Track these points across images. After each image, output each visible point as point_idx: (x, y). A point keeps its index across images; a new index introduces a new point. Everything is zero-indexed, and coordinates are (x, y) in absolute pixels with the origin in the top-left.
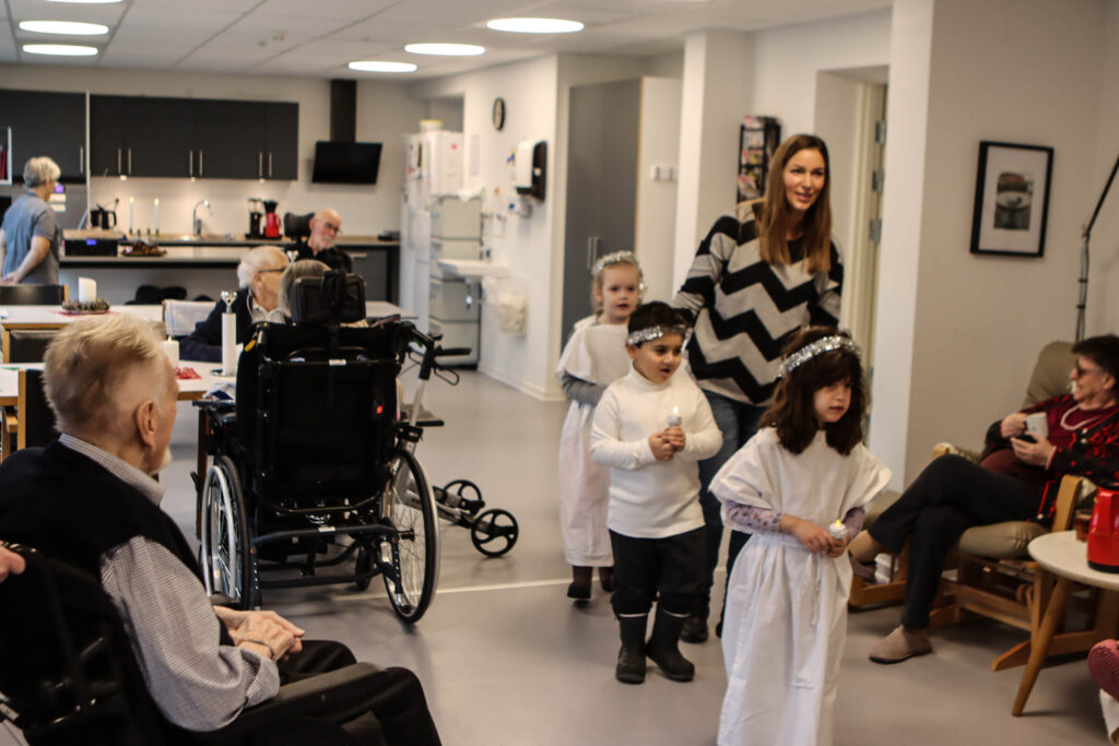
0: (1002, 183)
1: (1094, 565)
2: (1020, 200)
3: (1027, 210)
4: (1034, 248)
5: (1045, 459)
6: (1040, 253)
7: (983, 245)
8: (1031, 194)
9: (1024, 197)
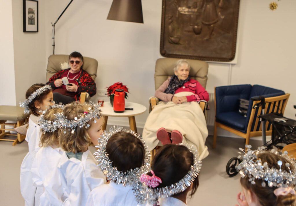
0: (29, 11)
1: (116, 112)
2: (33, 16)
3: (34, 19)
4: (36, 30)
5: (76, 90)
6: (38, 31)
7: (27, 30)
8: (35, 14)
9: (33, 15)
